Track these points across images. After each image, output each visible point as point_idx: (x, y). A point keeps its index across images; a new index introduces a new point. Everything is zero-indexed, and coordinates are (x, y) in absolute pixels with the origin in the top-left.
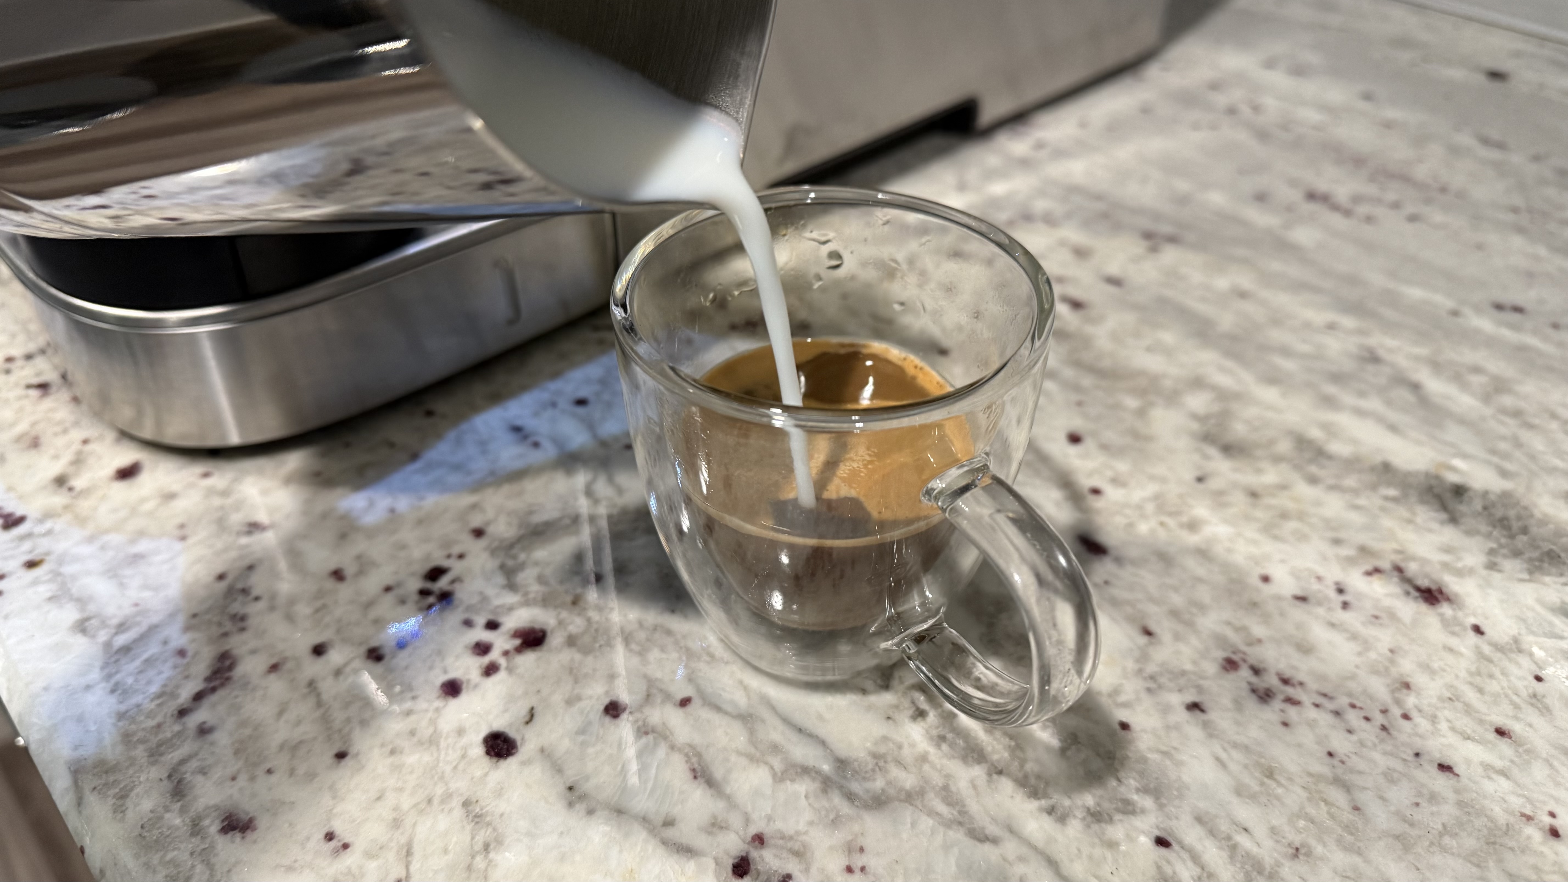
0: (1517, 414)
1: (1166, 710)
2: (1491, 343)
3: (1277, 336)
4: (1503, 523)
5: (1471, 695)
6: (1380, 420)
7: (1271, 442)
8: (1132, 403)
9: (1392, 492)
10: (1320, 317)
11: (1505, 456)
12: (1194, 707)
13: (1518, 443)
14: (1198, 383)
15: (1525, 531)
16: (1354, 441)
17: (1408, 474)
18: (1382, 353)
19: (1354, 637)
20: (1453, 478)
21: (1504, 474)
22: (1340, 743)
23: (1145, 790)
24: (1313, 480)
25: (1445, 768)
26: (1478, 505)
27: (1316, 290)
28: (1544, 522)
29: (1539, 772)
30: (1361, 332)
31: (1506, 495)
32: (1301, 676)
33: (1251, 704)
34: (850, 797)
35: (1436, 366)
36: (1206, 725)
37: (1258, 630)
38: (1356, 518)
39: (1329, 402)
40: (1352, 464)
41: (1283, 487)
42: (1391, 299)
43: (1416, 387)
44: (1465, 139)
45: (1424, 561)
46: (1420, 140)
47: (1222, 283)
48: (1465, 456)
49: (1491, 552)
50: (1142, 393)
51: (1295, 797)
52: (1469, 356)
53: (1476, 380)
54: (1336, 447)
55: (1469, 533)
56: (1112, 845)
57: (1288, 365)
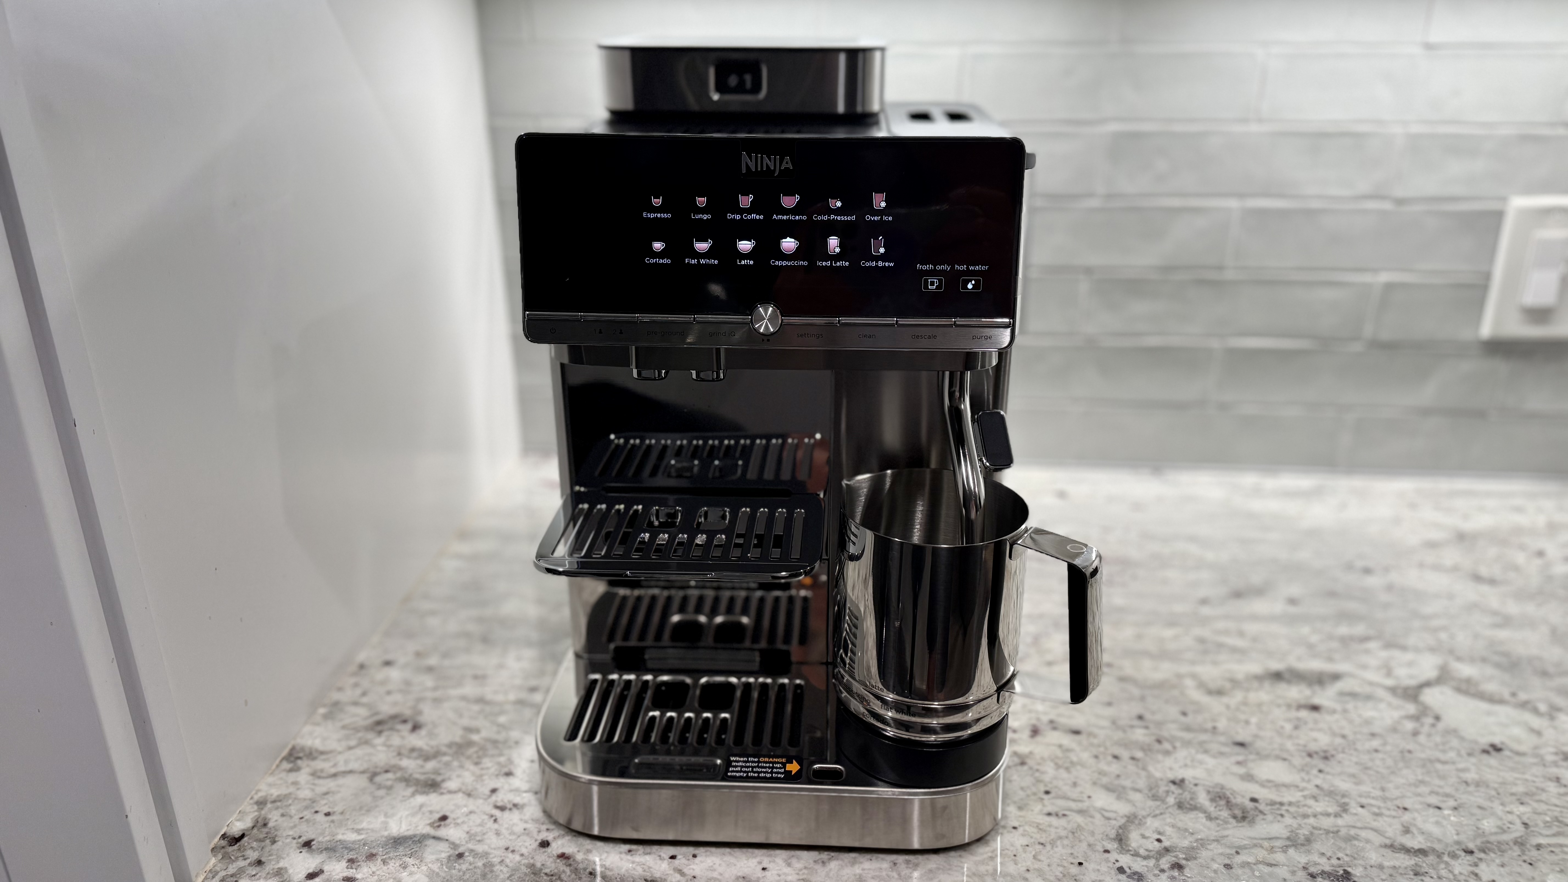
1: (1317, 776)
4: (1298, 677)
7: (1223, 685)
8: (1177, 693)
9: (1268, 683)
10: (1170, 632)
15: (1305, 676)
17: (1263, 675)
20: (1272, 670)
21: (1279, 661)
23: (1343, 798)
24: (1248, 691)
26: (1287, 675)
31: (1288, 667)
33: (1327, 762)
34: (1303, 845)
37: (1302, 742)
38: (1272, 696)
39: (1215, 663)
41: (1246, 697)
45: (1301, 699)
50: (1174, 688)
51: (1366, 778)
52: (1220, 625)
53: (1232, 633)
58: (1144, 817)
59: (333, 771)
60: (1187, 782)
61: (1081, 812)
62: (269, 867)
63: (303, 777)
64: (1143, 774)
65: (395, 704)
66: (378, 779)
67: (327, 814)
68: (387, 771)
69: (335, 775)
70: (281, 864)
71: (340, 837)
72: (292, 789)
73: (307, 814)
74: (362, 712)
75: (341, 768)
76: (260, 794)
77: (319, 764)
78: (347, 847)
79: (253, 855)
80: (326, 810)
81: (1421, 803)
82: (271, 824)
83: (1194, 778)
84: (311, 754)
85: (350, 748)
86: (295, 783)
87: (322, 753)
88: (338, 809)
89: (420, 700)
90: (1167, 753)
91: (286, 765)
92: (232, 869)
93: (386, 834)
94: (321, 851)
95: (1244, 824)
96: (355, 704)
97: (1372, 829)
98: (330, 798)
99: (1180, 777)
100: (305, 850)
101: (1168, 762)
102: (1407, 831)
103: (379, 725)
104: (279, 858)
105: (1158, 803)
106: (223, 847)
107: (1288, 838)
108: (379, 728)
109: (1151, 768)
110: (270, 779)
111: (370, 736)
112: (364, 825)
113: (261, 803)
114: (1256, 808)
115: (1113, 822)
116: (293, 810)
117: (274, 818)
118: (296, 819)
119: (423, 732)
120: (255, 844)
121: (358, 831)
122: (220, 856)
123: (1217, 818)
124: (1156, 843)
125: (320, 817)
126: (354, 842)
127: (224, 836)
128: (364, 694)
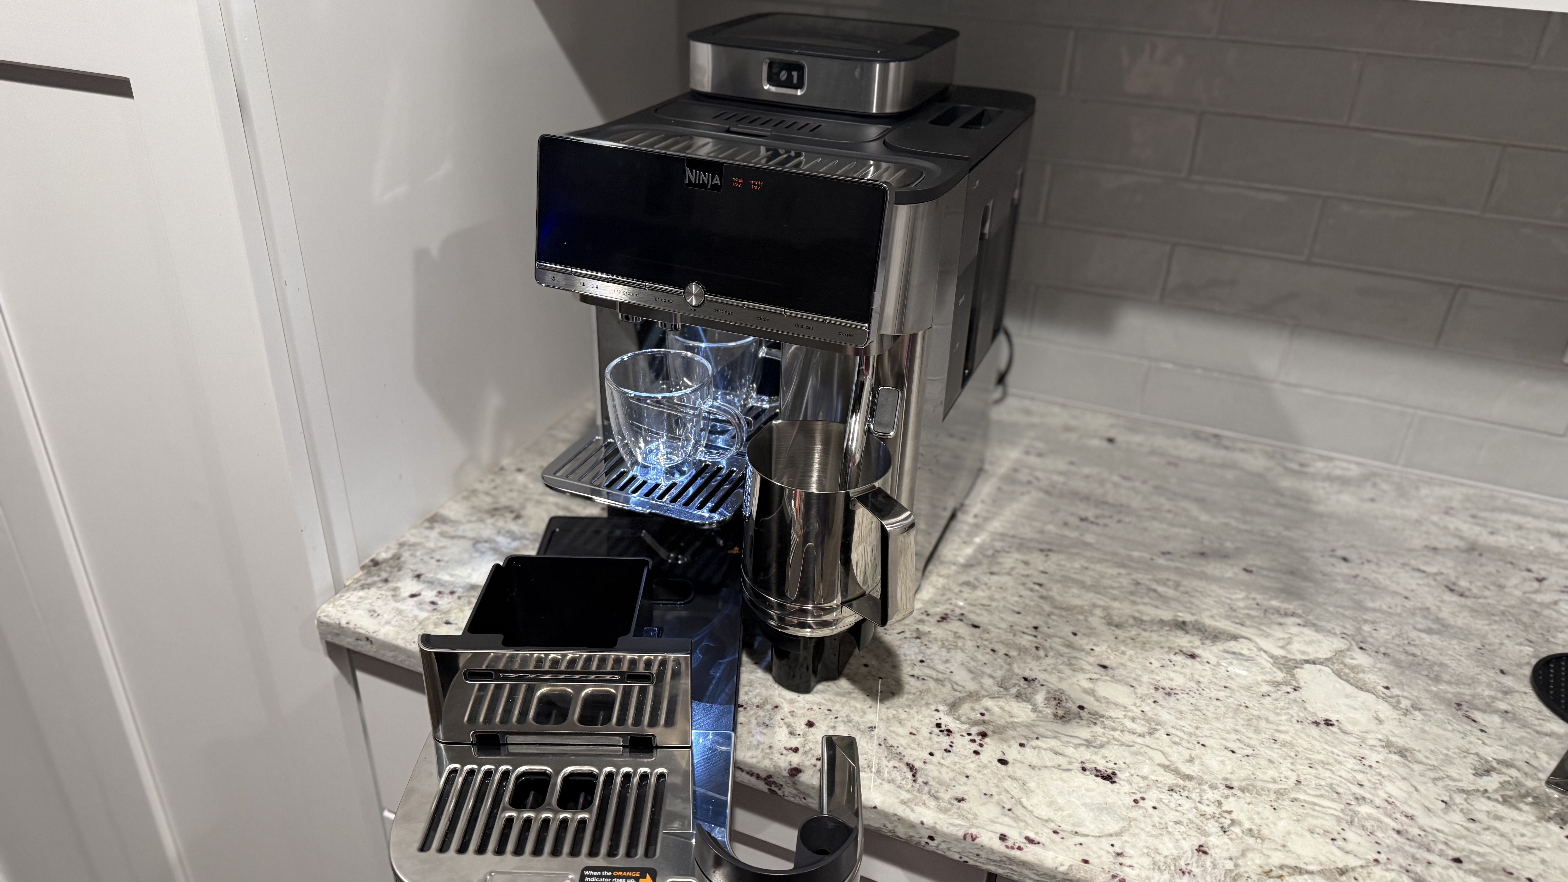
0: (1186, 593)
1: (1149, 705)
2: (1168, 568)
3: (1106, 582)
4: (1199, 630)
5: (1215, 680)
6: (1152, 605)
7: (1127, 621)
8: (1081, 617)
9: (1167, 628)
10: (1114, 571)
11: (1191, 608)
12: (1155, 702)
13: (1192, 603)
14: (1094, 606)
15: (1206, 631)
16: (1148, 614)
17: (1168, 621)
18: (1140, 581)
19: (1181, 673)
20: (1180, 619)
21: (1193, 614)
22: (1193, 701)
23: (1157, 725)
24: (1145, 630)
25: (1218, 699)
26: (1191, 626)
27: (1107, 561)
28: (1209, 627)
29: (1238, 694)
30: (1129, 574)
31: (1196, 621)
32: (1174, 687)
33: (1167, 697)
34: (1094, 747)
35: (1157, 581)
36: (1160, 705)
37: (1158, 678)
38: (1163, 639)
39: (1134, 603)
40: (1152, 622)
41: (1139, 634)
42: (1131, 558)
43: (1155, 591)
44: (1116, 478)
45: (1186, 647)
46: (1102, 483)
47: (1077, 565)
48: (1180, 611)
49: (1201, 640)
50: (1082, 613)
51: (1190, 716)
52: (1164, 575)
53: (1170, 583)
54: (1145, 618)
55: (1193, 635)
56: (1158, 739)
57: (1115, 592)
58: (984, 696)
59: (454, 534)
60: (1036, 682)
61: (937, 680)
62: (391, 585)
63: (434, 534)
64: (1006, 667)
65: (511, 499)
66: (479, 546)
67: (438, 561)
68: (486, 541)
69: (453, 537)
70: (399, 585)
71: (439, 576)
72: (423, 540)
73: (426, 558)
74: (488, 499)
75: (460, 533)
76: (404, 539)
77: (446, 528)
78: (442, 584)
79: (384, 575)
80: (438, 557)
81: (1221, 745)
82: (402, 559)
83: (1045, 680)
84: (444, 520)
85: (470, 522)
86: (427, 537)
87: (452, 521)
88: (446, 558)
89: (528, 500)
90: (1038, 658)
91: (427, 524)
92: (370, 580)
93: (467, 581)
94: (424, 582)
95: (1060, 721)
96: (487, 493)
97: (1162, 752)
98: (444, 551)
99: (1034, 677)
100: (415, 579)
101: (1033, 664)
102: (1191, 760)
103: (495, 511)
104: (399, 580)
105: (1002, 690)
106: (369, 566)
107: (1086, 740)
108: (494, 512)
109: (1015, 666)
110: (414, 531)
111: (485, 516)
112: (457, 572)
113: (402, 545)
114: (1079, 713)
115: (957, 693)
116: (418, 553)
117: (406, 555)
118: (418, 559)
119: (520, 521)
120: (388, 569)
121: (452, 575)
122: (365, 571)
123: (1040, 712)
124: (979, 715)
125: (433, 562)
126: (446, 582)
127: (372, 560)
128: (495, 488)
